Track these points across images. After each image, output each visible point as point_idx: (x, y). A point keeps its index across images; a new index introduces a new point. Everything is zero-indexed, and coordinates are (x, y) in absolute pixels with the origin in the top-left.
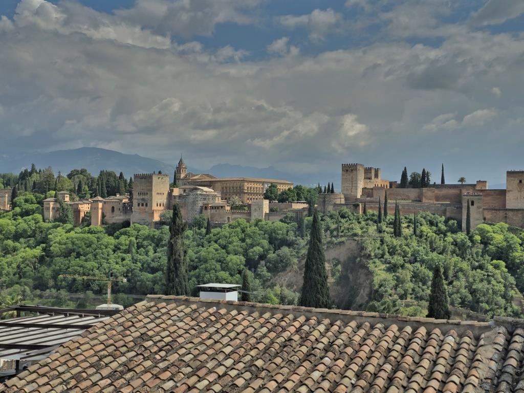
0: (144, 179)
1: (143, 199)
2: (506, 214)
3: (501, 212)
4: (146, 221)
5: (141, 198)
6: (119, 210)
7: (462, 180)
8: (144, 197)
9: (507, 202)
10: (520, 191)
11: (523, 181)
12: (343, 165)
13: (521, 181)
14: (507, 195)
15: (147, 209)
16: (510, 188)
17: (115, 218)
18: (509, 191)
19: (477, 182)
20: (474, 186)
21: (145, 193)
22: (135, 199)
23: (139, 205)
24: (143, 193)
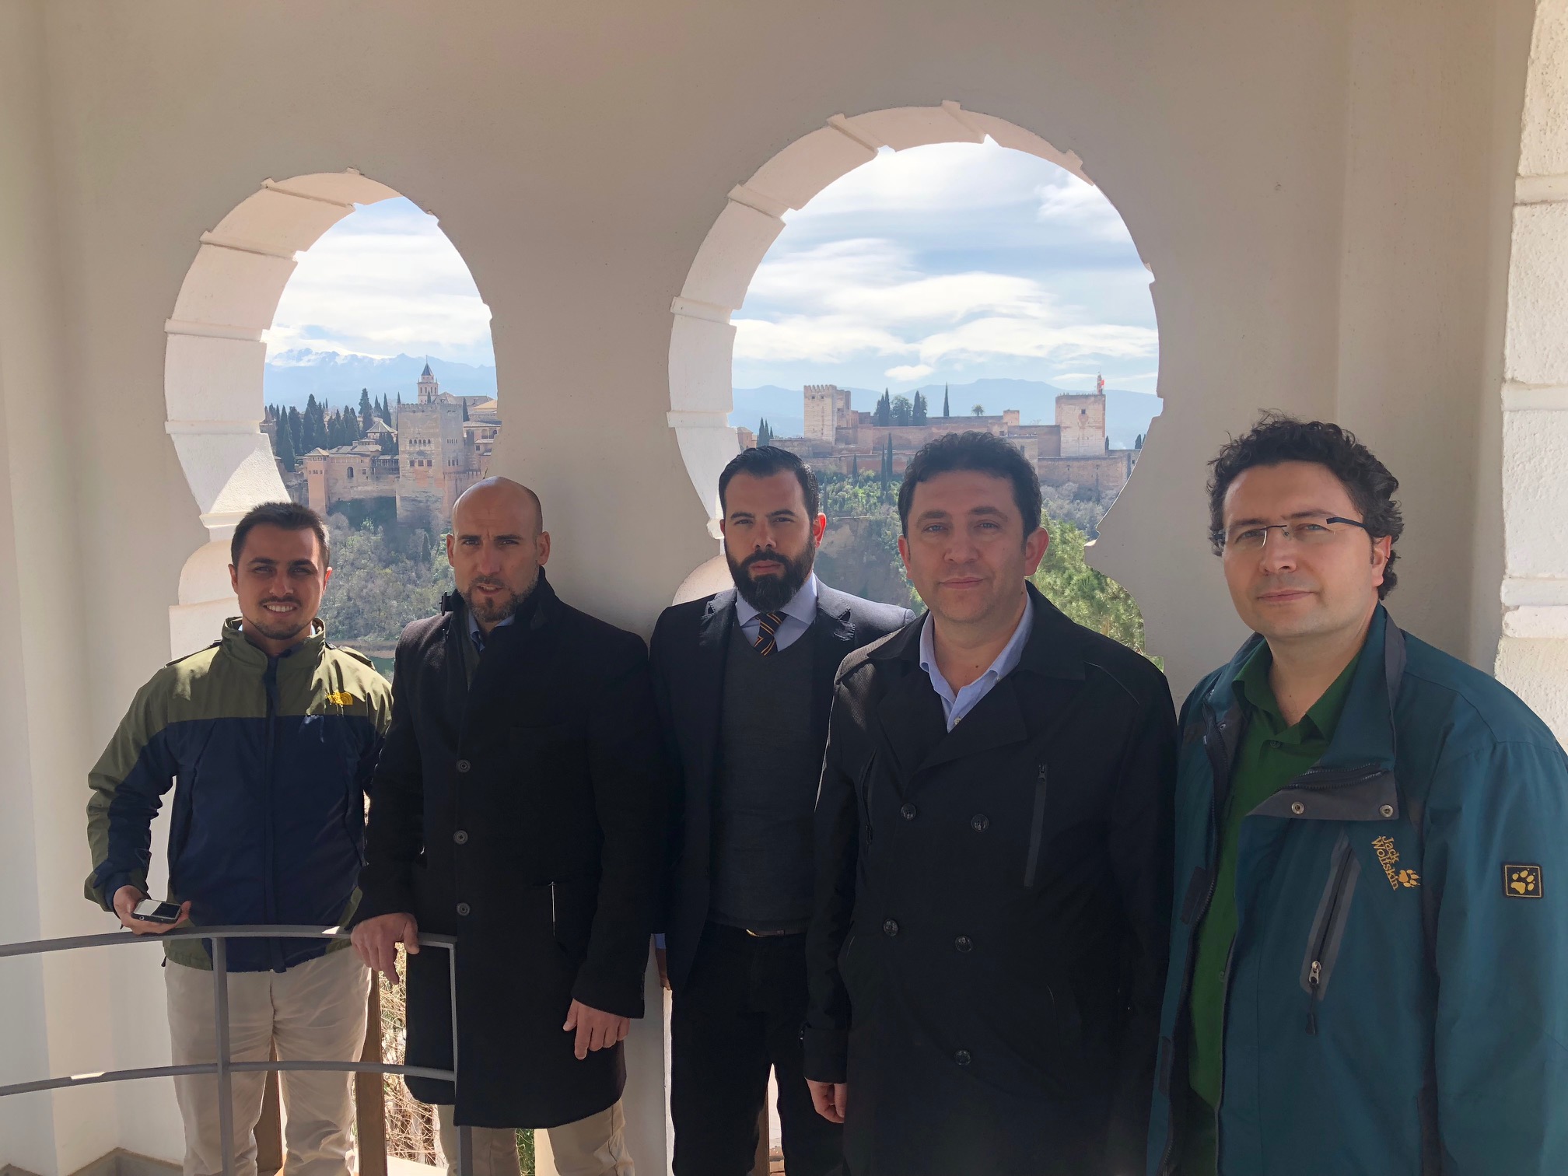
0: (419, 414)
1: (421, 453)
2: (1069, 466)
3: (1060, 463)
4: (428, 494)
5: (418, 450)
6: (364, 473)
7: (978, 410)
8: (422, 448)
9: (1063, 445)
10: (1082, 428)
11: (1087, 412)
12: (805, 386)
13: (1083, 412)
14: (1062, 434)
15: (431, 472)
16: (1068, 423)
17: (355, 489)
18: (1066, 428)
19: (1005, 412)
20: (1000, 418)
21: (425, 441)
22: (403, 452)
23: (412, 463)
24: (420, 441)
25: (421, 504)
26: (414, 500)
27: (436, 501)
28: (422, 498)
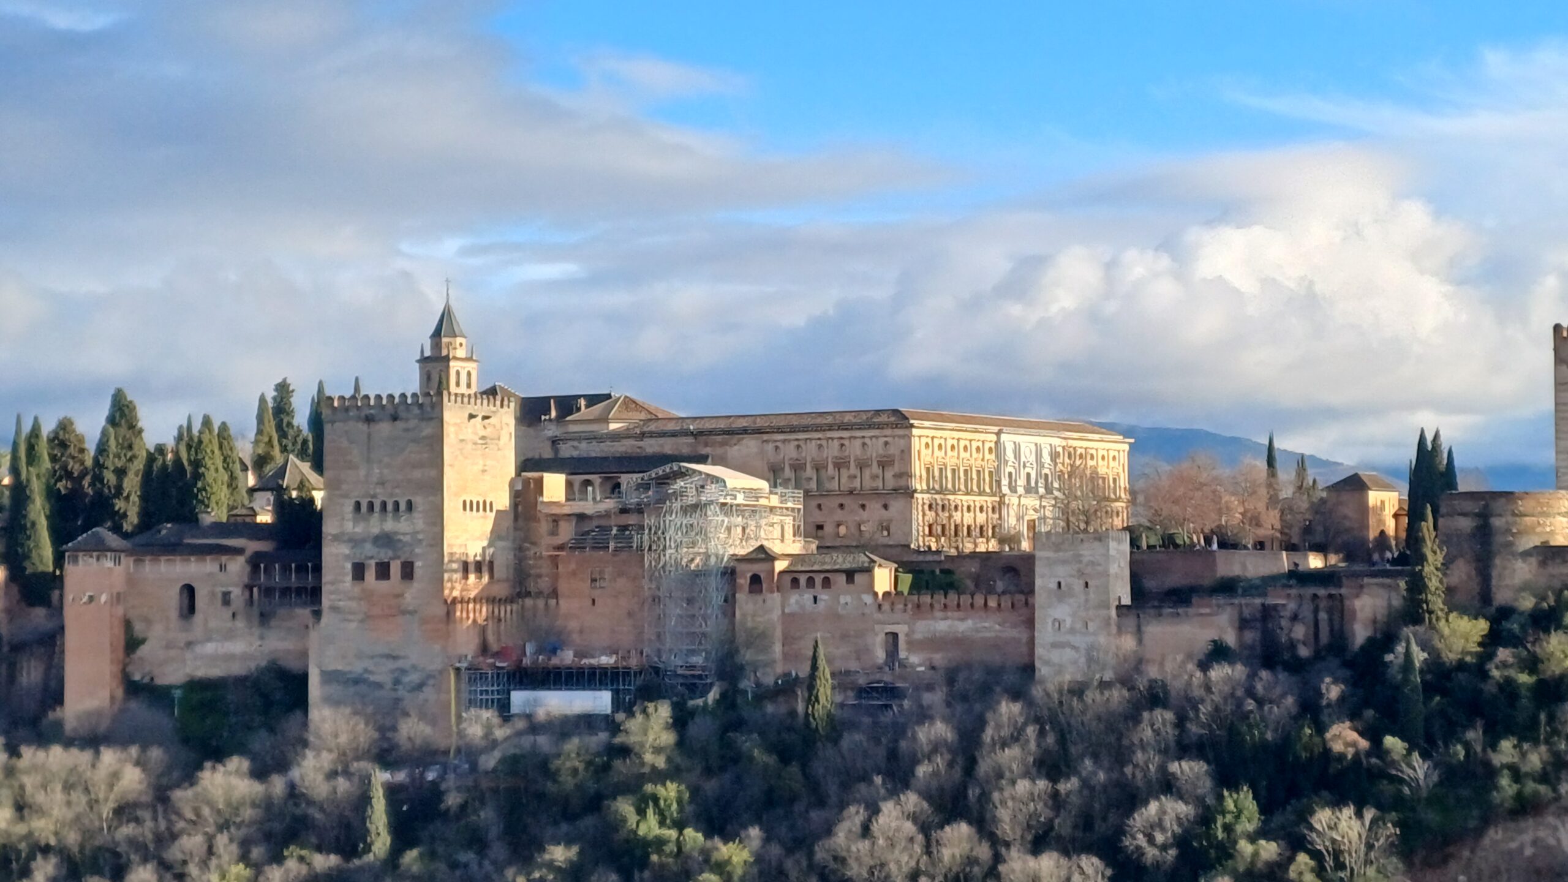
1: (386, 540)
4: (400, 664)
5: (376, 531)
6: (226, 604)
8: (390, 525)
15: (412, 594)
21: (397, 504)
22: (337, 538)
23: (359, 571)
24: (384, 505)
25: (379, 693)
26: (357, 681)
27: (420, 686)
28: (382, 674)
